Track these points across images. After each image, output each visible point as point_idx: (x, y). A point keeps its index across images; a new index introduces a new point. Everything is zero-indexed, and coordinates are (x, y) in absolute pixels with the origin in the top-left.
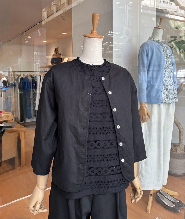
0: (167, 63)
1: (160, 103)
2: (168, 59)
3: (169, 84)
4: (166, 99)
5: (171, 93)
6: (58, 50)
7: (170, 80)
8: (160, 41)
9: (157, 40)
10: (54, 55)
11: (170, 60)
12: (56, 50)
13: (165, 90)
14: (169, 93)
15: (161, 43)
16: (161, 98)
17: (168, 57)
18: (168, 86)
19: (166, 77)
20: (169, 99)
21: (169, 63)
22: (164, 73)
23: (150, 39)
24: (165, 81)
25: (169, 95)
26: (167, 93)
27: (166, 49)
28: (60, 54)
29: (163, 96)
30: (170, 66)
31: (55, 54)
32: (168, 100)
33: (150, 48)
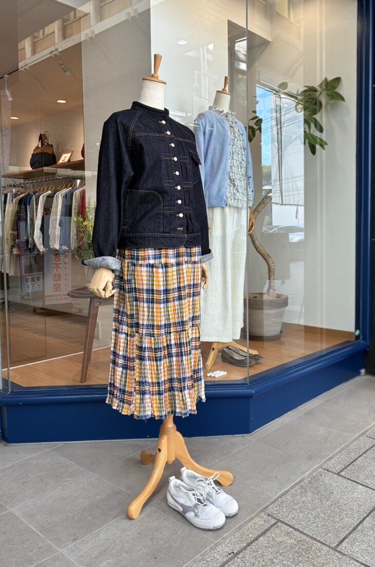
0: (235, 146)
1: (223, 206)
2: (236, 139)
3: (237, 178)
4: (233, 201)
5: (240, 191)
6: (46, 138)
7: (240, 173)
8: (225, 112)
9: (221, 110)
10: (37, 148)
11: (239, 141)
12: (42, 138)
13: (232, 187)
14: (238, 192)
15: (227, 116)
16: (225, 197)
17: (237, 136)
18: (236, 181)
19: (233, 168)
20: (238, 200)
21: (239, 146)
22: (231, 160)
23: (210, 108)
24: (231, 173)
25: (238, 194)
26: (234, 191)
27: (234, 125)
28: (52, 146)
29: (228, 196)
30: (240, 150)
31: (40, 146)
32: (236, 201)
33: (209, 121)
